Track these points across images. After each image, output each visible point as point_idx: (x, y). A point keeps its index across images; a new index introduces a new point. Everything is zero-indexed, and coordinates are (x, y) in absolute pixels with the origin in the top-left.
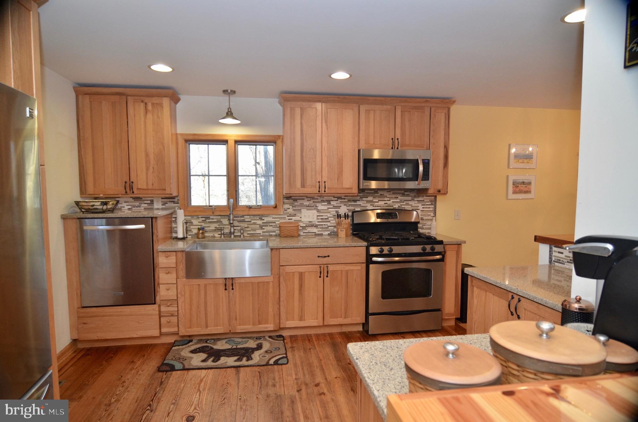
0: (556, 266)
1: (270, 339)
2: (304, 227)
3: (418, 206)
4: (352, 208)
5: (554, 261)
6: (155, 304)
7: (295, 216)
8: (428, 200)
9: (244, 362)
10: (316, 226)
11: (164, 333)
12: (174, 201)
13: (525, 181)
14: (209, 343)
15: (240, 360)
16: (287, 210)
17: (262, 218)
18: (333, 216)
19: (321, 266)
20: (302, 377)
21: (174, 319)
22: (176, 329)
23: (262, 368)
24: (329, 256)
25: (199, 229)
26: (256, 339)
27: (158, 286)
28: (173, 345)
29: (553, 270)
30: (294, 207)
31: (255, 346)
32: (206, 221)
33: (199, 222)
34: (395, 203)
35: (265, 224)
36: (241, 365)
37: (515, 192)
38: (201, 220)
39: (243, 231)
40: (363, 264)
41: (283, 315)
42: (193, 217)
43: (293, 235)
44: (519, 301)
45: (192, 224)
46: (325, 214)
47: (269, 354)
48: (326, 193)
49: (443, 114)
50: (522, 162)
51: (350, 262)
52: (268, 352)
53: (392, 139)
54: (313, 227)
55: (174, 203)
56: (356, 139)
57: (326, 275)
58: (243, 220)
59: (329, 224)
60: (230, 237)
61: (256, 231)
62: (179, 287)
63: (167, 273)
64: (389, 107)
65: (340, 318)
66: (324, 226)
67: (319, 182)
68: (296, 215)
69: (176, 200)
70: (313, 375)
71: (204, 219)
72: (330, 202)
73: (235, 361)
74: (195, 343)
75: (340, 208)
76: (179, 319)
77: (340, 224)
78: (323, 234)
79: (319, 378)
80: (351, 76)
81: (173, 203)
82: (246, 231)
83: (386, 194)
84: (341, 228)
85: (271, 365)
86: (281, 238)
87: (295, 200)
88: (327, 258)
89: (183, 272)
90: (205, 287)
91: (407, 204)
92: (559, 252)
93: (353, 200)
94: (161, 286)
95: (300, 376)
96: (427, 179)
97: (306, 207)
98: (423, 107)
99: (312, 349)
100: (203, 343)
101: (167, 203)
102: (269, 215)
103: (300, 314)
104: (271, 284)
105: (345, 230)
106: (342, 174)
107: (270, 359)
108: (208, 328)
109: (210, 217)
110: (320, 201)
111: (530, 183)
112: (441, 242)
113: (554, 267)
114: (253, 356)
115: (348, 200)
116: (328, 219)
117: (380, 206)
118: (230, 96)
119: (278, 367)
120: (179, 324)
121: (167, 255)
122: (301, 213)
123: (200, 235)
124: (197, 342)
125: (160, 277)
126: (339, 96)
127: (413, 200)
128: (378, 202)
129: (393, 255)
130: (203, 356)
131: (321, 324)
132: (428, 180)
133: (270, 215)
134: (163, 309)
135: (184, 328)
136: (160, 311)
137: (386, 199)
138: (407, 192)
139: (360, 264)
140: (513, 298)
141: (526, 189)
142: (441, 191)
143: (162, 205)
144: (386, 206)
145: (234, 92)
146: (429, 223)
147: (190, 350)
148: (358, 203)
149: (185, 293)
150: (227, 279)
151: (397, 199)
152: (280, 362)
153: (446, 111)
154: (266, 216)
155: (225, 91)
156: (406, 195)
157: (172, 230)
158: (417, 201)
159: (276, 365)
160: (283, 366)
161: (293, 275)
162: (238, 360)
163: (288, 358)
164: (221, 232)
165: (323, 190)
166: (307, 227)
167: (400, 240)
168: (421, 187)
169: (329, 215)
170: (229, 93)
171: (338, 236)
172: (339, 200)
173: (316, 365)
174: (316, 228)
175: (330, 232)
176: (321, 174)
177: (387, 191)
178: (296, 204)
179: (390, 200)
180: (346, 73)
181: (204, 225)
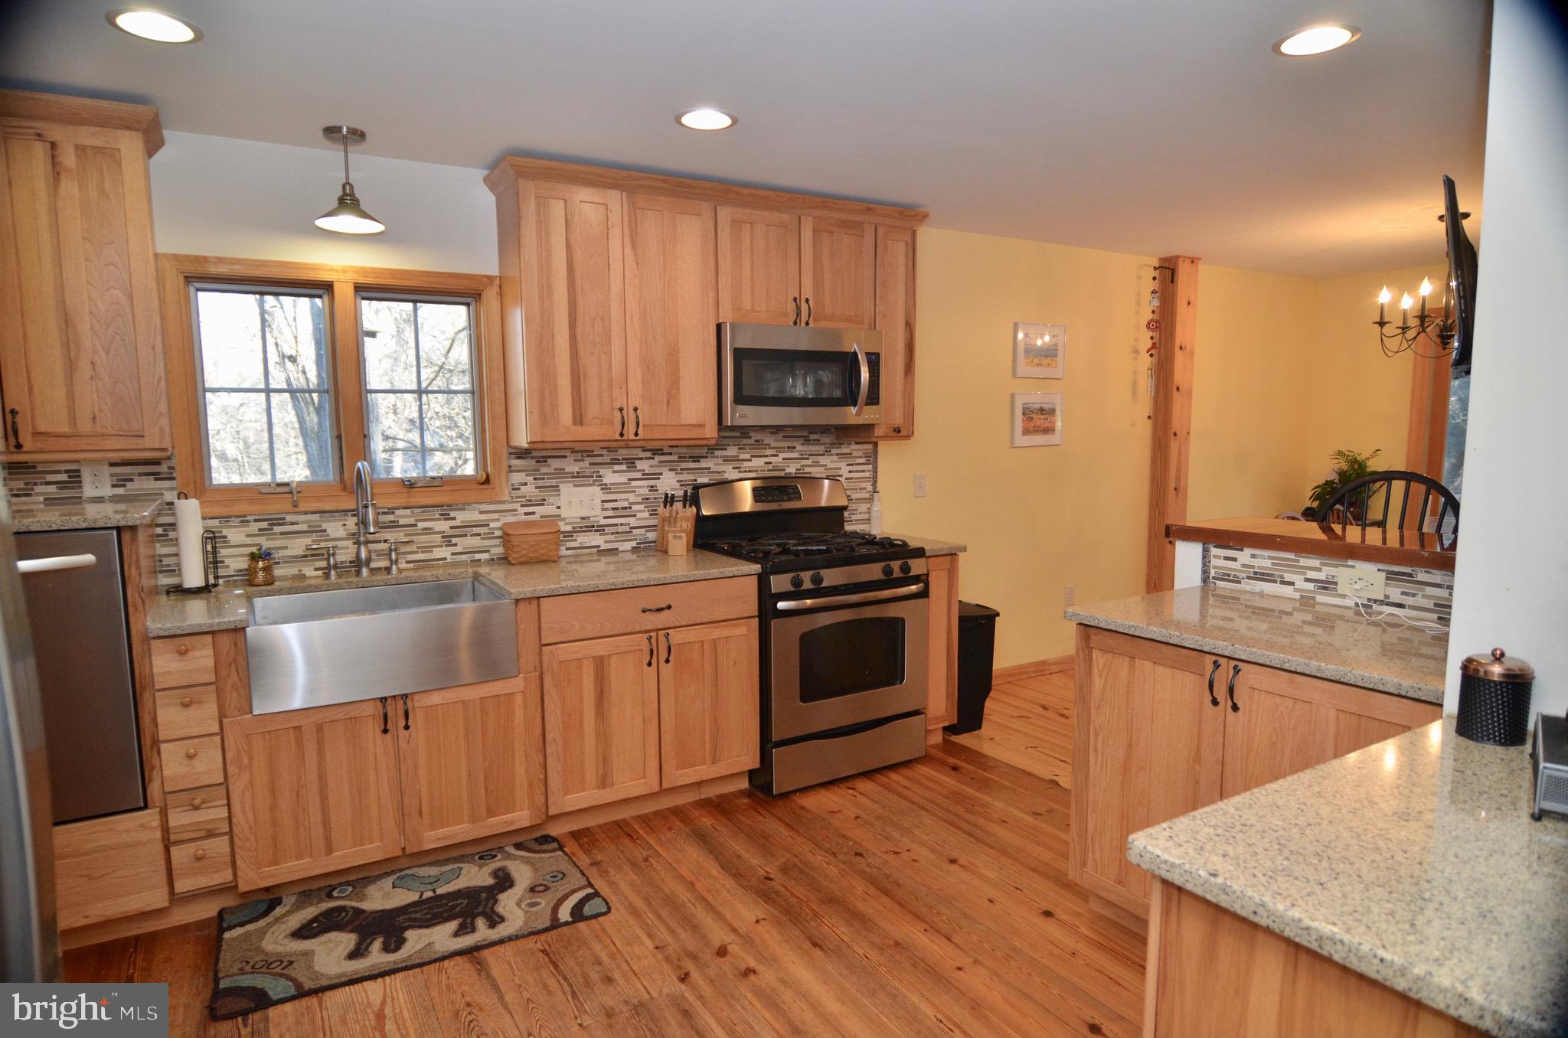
0: (1219, 588)
1: (522, 853)
2: (570, 532)
3: (840, 469)
4: (687, 477)
5: (1214, 578)
6: (146, 807)
7: (543, 505)
8: (860, 454)
9: (483, 932)
10: (600, 529)
11: (182, 895)
12: (158, 473)
13: (1045, 406)
14: (342, 897)
15: (469, 930)
16: (519, 489)
17: (449, 515)
18: (643, 499)
19: (651, 634)
20: (669, 939)
21: (221, 845)
22: (226, 876)
23: (543, 937)
24: (669, 607)
25: (254, 557)
26: (481, 858)
27: (155, 750)
28: (220, 925)
29: (1212, 595)
30: (540, 479)
31: (490, 881)
32: (272, 530)
33: (248, 536)
34: (786, 461)
35: (458, 532)
36: (479, 944)
37: (1026, 432)
38: (254, 527)
39: (397, 554)
40: (752, 619)
41: (555, 781)
42: (228, 521)
43: (546, 557)
44: (1237, 670)
45: (225, 542)
46: (623, 496)
47: (541, 894)
48: (638, 438)
49: (902, 245)
50: (1039, 365)
51: (722, 618)
52: (538, 889)
53: (795, 300)
54: (591, 531)
55: (156, 479)
56: (711, 295)
57: (663, 656)
58: (391, 522)
59: (632, 521)
60: (358, 573)
61: (432, 551)
62: (230, 743)
63: (186, 705)
64: (785, 217)
65: (701, 765)
66: (620, 529)
67: (621, 410)
68: (544, 500)
69: (163, 468)
70: (695, 926)
71: (265, 525)
72: (634, 463)
73: (456, 934)
74: (293, 904)
75: (659, 479)
76: (237, 841)
77: (672, 521)
78: (617, 549)
79: (719, 935)
80: (735, 121)
81: (152, 477)
82: (404, 553)
83: (769, 439)
84: (674, 531)
85: (567, 924)
86: (514, 568)
87: (543, 460)
88: (666, 612)
89: (239, 695)
90: (317, 732)
91: (816, 464)
92: (1226, 558)
93: (690, 457)
94: (163, 747)
95: (663, 937)
96: (875, 401)
97: (573, 477)
98: (862, 223)
99: (650, 859)
100: (321, 900)
101: (132, 480)
102: (469, 504)
103: (601, 771)
104: (519, 700)
105: (684, 535)
106: (678, 389)
107: (555, 910)
108: (334, 854)
109: (284, 519)
110: (609, 461)
111: (1052, 412)
112: (920, 553)
113: (1215, 590)
114: (500, 909)
115: (679, 458)
116: (630, 508)
117: (756, 471)
118: (350, 148)
119: (587, 926)
120: (237, 856)
121: (183, 647)
122: (559, 495)
123: (261, 574)
124: (297, 901)
125: (159, 720)
126: (668, 178)
127: (827, 452)
128: (750, 460)
129: (823, 591)
130: (347, 940)
131: (656, 788)
132: (878, 403)
133: (474, 505)
134: (178, 819)
135: (253, 867)
136: (165, 829)
137: (768, 452)
138: (816, 433)
139: (745, 620)
140: (1217, 665)
141: (1046, 424)
142: (902, 429)
143: (114, 486)
144: (769, 470)
145: (358, 135)
146: (863, 507)
147: (288, 932)
148: (704, 464)
149: (251, 759)
150: (389, 701)
151: (793, 452)
152: (587, 910)
153: (908, 237)
154: (461, 506)
155: (331, 132)
156: (814, 440)
157: (155, 567)
158: (837, 454)
159: (580, 921)
160: (599, 919)
161: (580, 668)
162: (463, 930)
163: (602, 894)
164: (328, 560)
165: (632, 430)
166: (575, 532)
167: (835, 551)
168: (861, 422)
169: (632, 498)
170: (345, 137)
171: (666, 552)
172: (656, 457)
173: (686, 900)
174: (600, 535)
175: (638, 543)
176: (624, 388)
177: (772, 433)
178: (544, 470)
179: (777, 456)
180: (723, 113)
181: (266, 543)
